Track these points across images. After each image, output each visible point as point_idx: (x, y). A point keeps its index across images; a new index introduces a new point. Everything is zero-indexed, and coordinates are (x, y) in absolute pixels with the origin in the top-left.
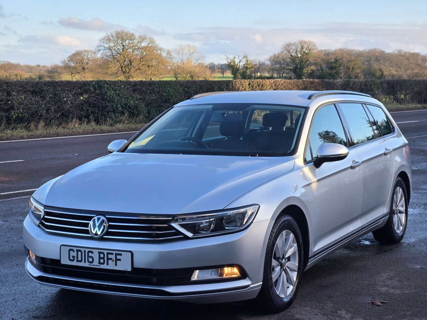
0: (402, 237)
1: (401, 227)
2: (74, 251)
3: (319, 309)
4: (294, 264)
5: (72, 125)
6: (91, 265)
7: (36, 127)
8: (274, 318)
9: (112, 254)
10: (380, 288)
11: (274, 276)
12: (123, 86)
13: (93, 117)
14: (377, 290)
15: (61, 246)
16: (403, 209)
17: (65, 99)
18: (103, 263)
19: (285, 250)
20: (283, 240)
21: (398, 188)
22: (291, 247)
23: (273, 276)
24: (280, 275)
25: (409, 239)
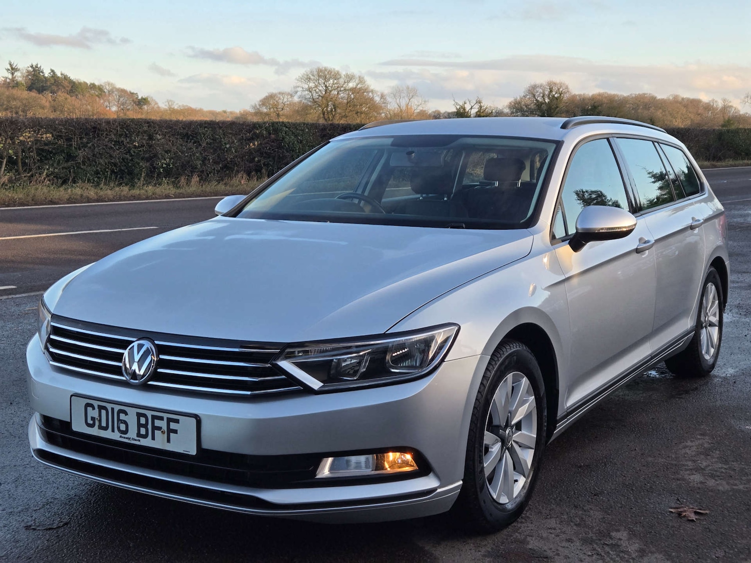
0: (713, 366)
1: (712, 348)
2: (94, 409)
3: (576, 525)
4: (529, 434)
5: (237, 181)
6: (124, 438)
7: (188, 182)
8: (485, 545)
9: (161, 418)
10: (689, 475)
11: (488, 464)
12: (307, 130)
13: (266, 170)
14: (684, 480)
15: (72, 396)
16: (715, 319)
17: (228, 146)
18: (145, 436)
19: (510, 409)
20: (507, 392)
21: (710, 284)
22: (522, 403)
23: (485, 465)
24: (501, 460)
25: (725, 370)
